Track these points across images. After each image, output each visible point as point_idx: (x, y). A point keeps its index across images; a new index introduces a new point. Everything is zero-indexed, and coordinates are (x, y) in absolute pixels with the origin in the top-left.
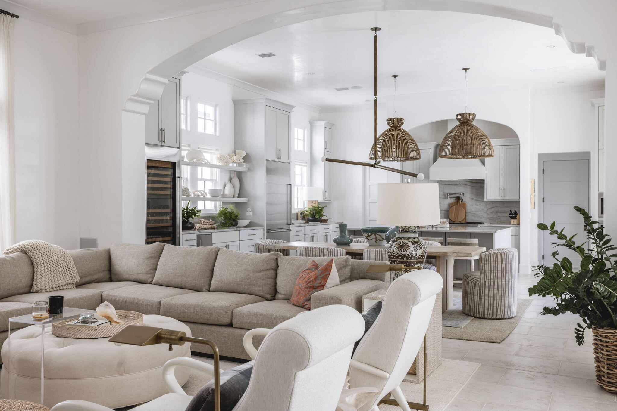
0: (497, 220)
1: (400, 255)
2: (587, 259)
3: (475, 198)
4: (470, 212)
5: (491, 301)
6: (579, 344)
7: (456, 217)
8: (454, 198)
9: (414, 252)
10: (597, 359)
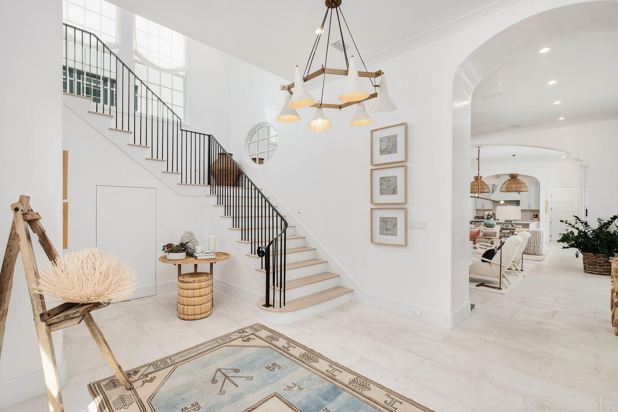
1: (506, 229)
2: (580, 232)
5: (533, 248)
6: (577, 258)
9: (512, 228)
10: (584, 263)
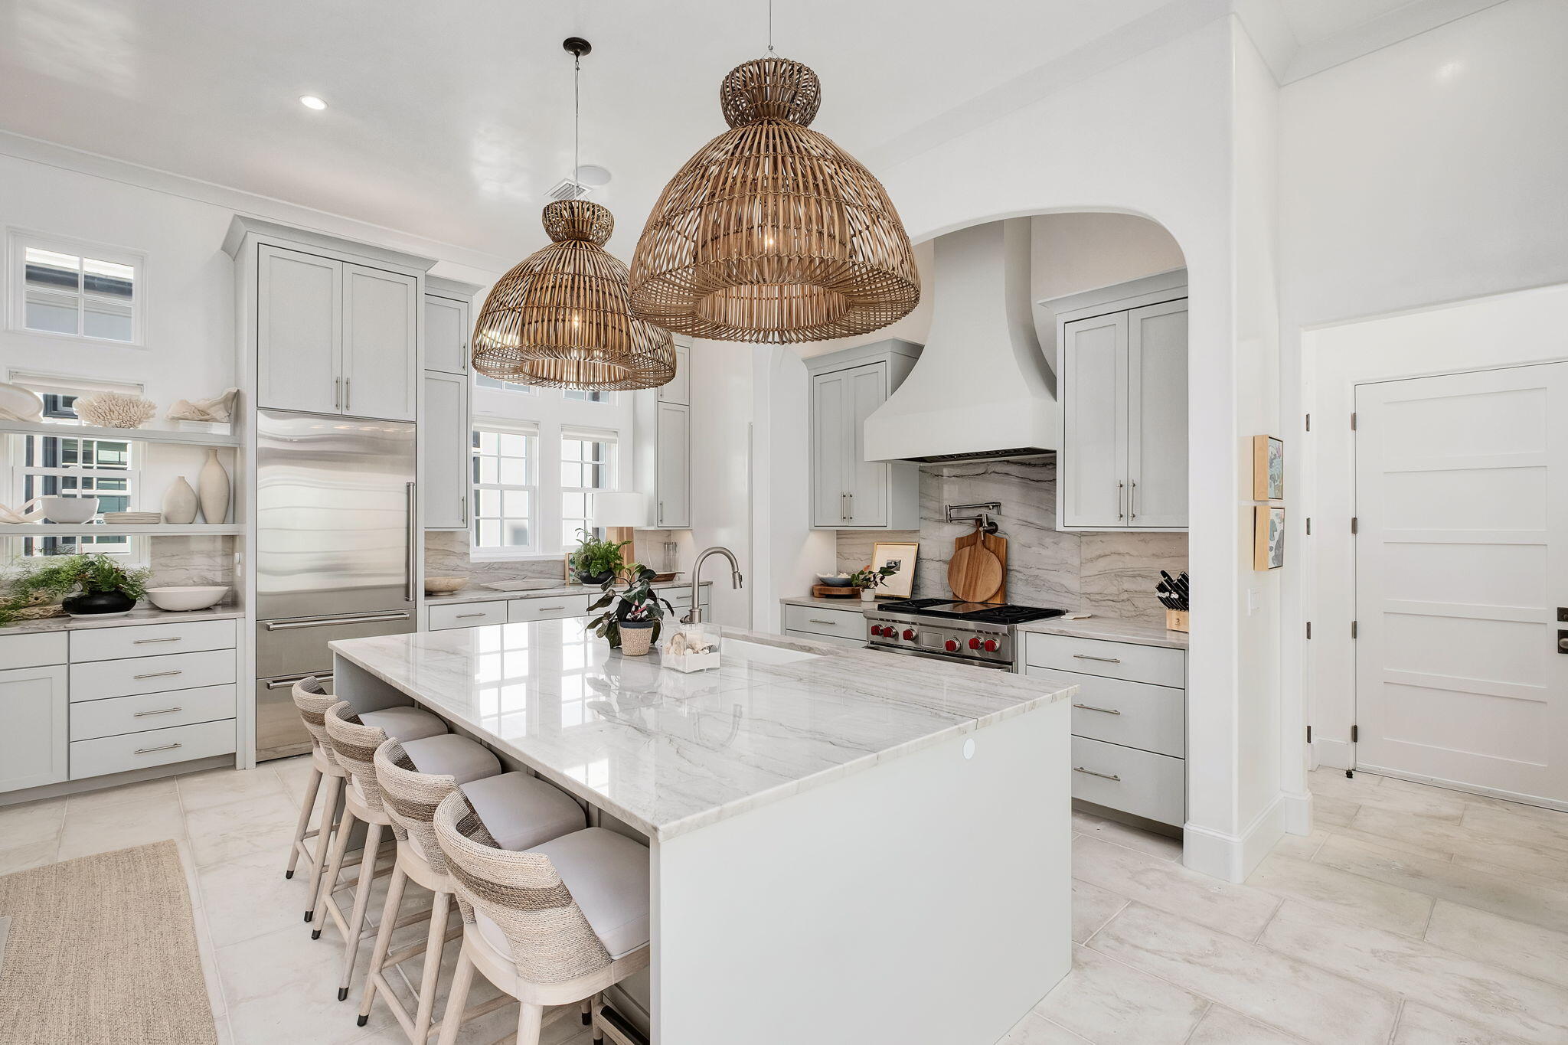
0: (1118, 605)
3: (1036, 522)
4: (1022, 569)
7: (970, 586)
8: (970, 521)
